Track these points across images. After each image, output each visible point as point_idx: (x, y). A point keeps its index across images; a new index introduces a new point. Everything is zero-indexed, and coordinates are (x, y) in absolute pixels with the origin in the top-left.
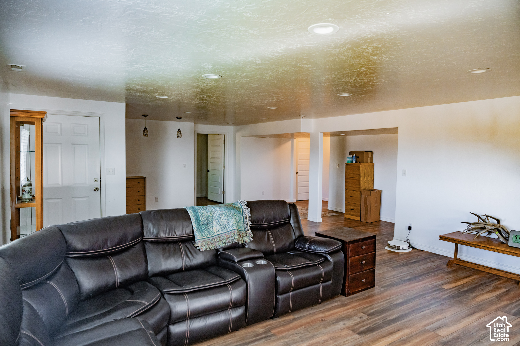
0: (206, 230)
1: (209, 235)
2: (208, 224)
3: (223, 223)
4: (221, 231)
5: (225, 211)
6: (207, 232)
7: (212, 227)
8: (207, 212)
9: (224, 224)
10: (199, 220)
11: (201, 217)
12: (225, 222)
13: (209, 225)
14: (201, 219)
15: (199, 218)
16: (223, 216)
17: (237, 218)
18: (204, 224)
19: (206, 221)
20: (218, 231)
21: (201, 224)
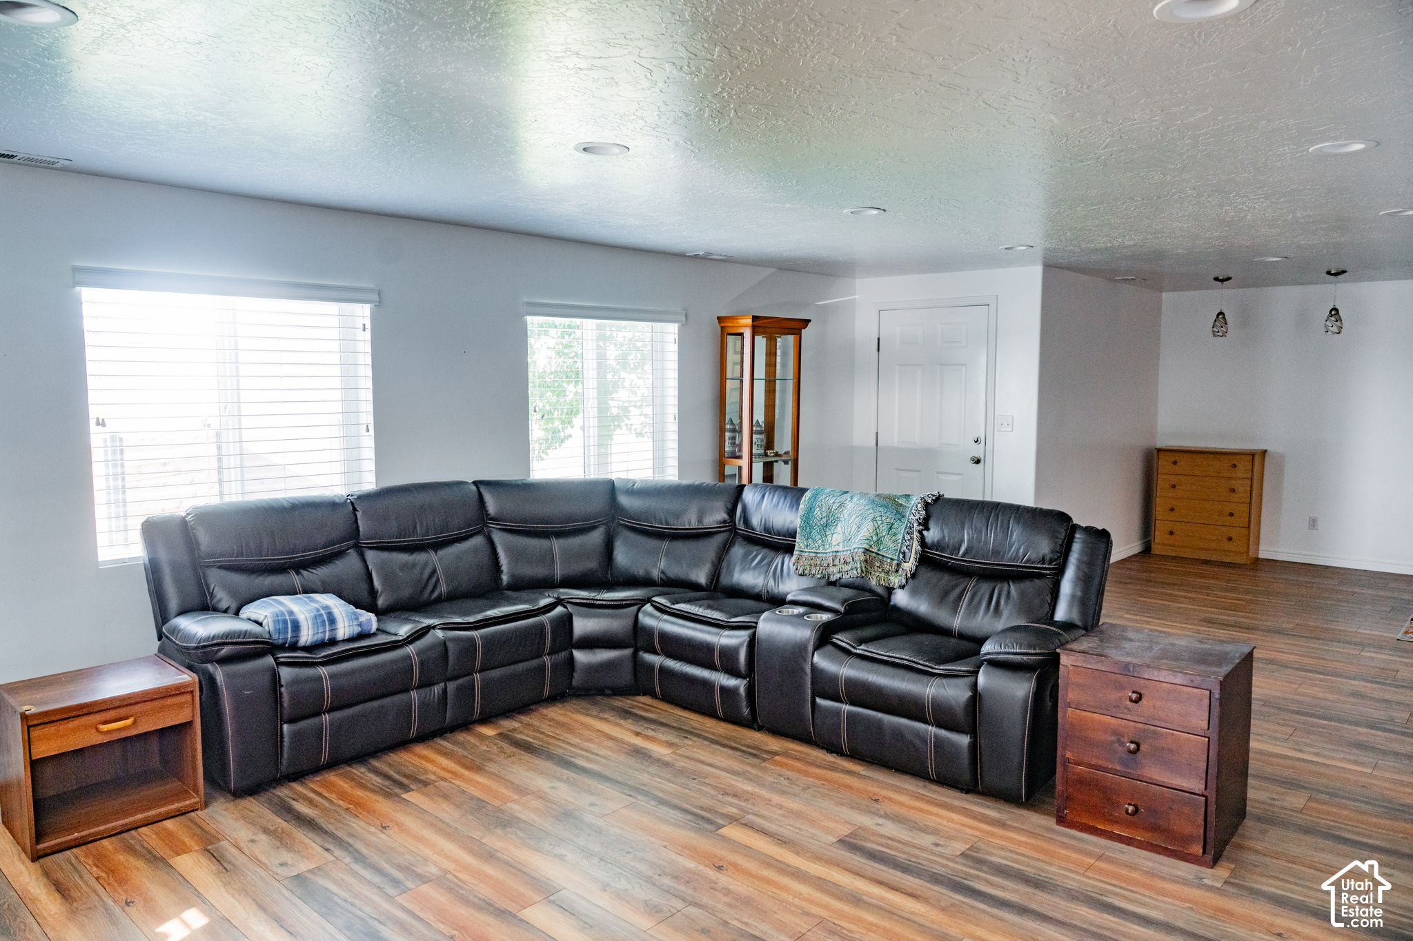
0: (819, 536)
1: (821, 548)
2: (826, 526)
3: (849, 530)
4: (841, 545)
5: (863, 507)
6: (820, 541)
7: (833, 534)
8: (834, 503)
9: (850, 532)
10: (811, 515)
11: (818, 509)
12: (853, 529)
13: (827, 529)
14: (816, 512)
15: (813, 510)
16: (854, 516)
17: (884, 528)
18: (819, 524)
19: (824, 520)
20: (838, 545)
21: (813, 523)
